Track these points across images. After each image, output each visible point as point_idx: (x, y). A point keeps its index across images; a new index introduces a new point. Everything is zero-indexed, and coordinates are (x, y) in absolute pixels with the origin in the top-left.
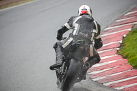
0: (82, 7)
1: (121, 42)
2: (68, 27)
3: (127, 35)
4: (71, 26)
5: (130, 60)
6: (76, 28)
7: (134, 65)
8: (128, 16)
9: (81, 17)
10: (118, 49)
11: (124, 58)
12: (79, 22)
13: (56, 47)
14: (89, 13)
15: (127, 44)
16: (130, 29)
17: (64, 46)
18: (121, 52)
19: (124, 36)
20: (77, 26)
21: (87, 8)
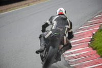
1: (91, 37)
2: (49, 23)
3: (96, 32)
4: (51, 22)
5: (98, 51)
6: (54, 25)
7: (101, 55)
8: (97, 18)
9: (58, 16)
10: (89, 43)
11: (94, 49)
12: (57, 20)
15: (96, 39)
16: (98, 28)
17: (46, 37)
18: (91, 45)
19: (94, 33)
20: (55, 23)
21: (63, 10)
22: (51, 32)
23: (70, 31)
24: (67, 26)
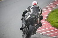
0: (34, 2)
1: (47, 16)
5: (51, 23)
7: (53, 25)
8: (50, 5)
9: (33, 6)
11: (49, 22)
12: (33, 8)
13: (22, 19)
14: (37, 4)
15: (50, 17)
16: (51, 10)
17: (26, 19)
18: (47, 20)
19: (49, 13)
22: (29, 16)
23: (41, 15)
24: (39, 12)
